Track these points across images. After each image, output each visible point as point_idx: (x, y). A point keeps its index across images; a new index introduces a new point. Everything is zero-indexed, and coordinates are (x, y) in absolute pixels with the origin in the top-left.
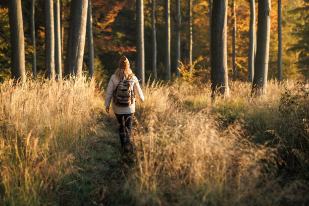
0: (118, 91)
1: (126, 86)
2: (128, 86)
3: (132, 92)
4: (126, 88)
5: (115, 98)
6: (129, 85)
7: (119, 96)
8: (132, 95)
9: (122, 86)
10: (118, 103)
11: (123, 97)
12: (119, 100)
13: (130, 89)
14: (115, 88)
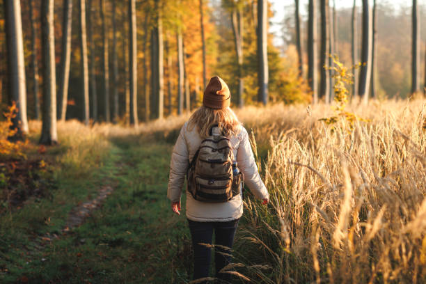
0: (199, 163)
1: (220, 150)
2: (225, 150)
3: (234, 166)
4: (220, 156)
5: (191, 180)
6: (227, 147)
7: (203, 177)
8: (235, 174)
9: (209, 150)
10: (198, 193)
11: (210, 178)
12: (202, 186)
13: (229, 159)
14: (191, 156)
